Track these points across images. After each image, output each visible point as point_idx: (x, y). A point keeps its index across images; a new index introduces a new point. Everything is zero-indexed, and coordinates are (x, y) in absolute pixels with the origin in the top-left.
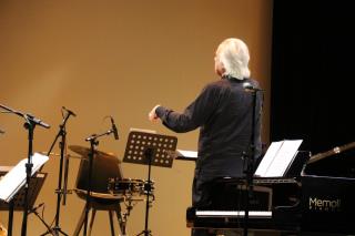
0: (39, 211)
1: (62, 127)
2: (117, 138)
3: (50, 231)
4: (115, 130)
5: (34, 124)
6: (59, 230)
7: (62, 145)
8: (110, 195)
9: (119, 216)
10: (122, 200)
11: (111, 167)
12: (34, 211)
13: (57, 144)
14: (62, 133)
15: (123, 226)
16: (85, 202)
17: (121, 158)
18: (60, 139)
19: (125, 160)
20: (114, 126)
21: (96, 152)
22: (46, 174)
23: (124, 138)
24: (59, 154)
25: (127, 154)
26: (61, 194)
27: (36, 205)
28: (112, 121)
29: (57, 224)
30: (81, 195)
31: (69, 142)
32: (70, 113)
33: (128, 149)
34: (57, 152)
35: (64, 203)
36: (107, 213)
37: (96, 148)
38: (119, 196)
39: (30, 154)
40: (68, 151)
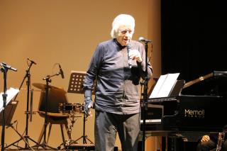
0: (14, 125)
1: (28, 71)
2: (63, 77)
3: (22, 138)
4: (62, 73)
5: (7, 69)
6: (28, 137)
7: (28, 83)
8: (61, 114)
9: (67, 127)
10: (68, 117)
11: (60, 96)
12: (10, 125)
13: (25, 83)
14: (28, 75)
15: (69, 133)
16: (44, 119)
17: (66, 90)
18: (27, 79)
19: (69, 91)
20: (61, 70)
21: (50, 87)
22: (17, 102)
23: (67, 77)
24: (26, 89)
25: (70, 87)
26: (29, 114)
27: (12, 122)
28: (60, 67)
29: (27, 134)
30: (41, 115)
31: (32, 82)
32: (33, 62)
33: (70, 84)
34: (25, 87)
35: (31, 120)
36: (59, 125)
37: (49, 84)
38: (66, 115)
39: (5, 89)
40: (32, 87)
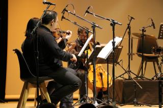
0: (120, 63)
1: (129, 25)
2: (154, 28)
3: (126, 72)
4: (153, 24)
5: (115, 23)
6: (130, 71)
7: (129, 33)
8: (153, 55)
9: (158, 64)
10: (159, 56)
11: (152, 41)
12: (118, 63)
13: (127, 33)
14: (129, 27)
15: (160, 68)
16: (141, 58)
17: (157, 37)
18: (128, 30)
19: (159, 38)
20: (153, 23)
21: (145, 35)
22: (122, 47)
23: (158, 28)
24: (128, 37)
25: (159, 35)
26: (130, 55)
27: (119, 61)
28: (152, 20)
29: (129, 69)
30: (139, 55)
31: (132, 32)
32: (132, 18)
33: (160, 33)
35: (132, 60)
36: (152, 63)
37: (145, 33)
38: (157, 55)
39: (114, 37)
40: (132, 36)
